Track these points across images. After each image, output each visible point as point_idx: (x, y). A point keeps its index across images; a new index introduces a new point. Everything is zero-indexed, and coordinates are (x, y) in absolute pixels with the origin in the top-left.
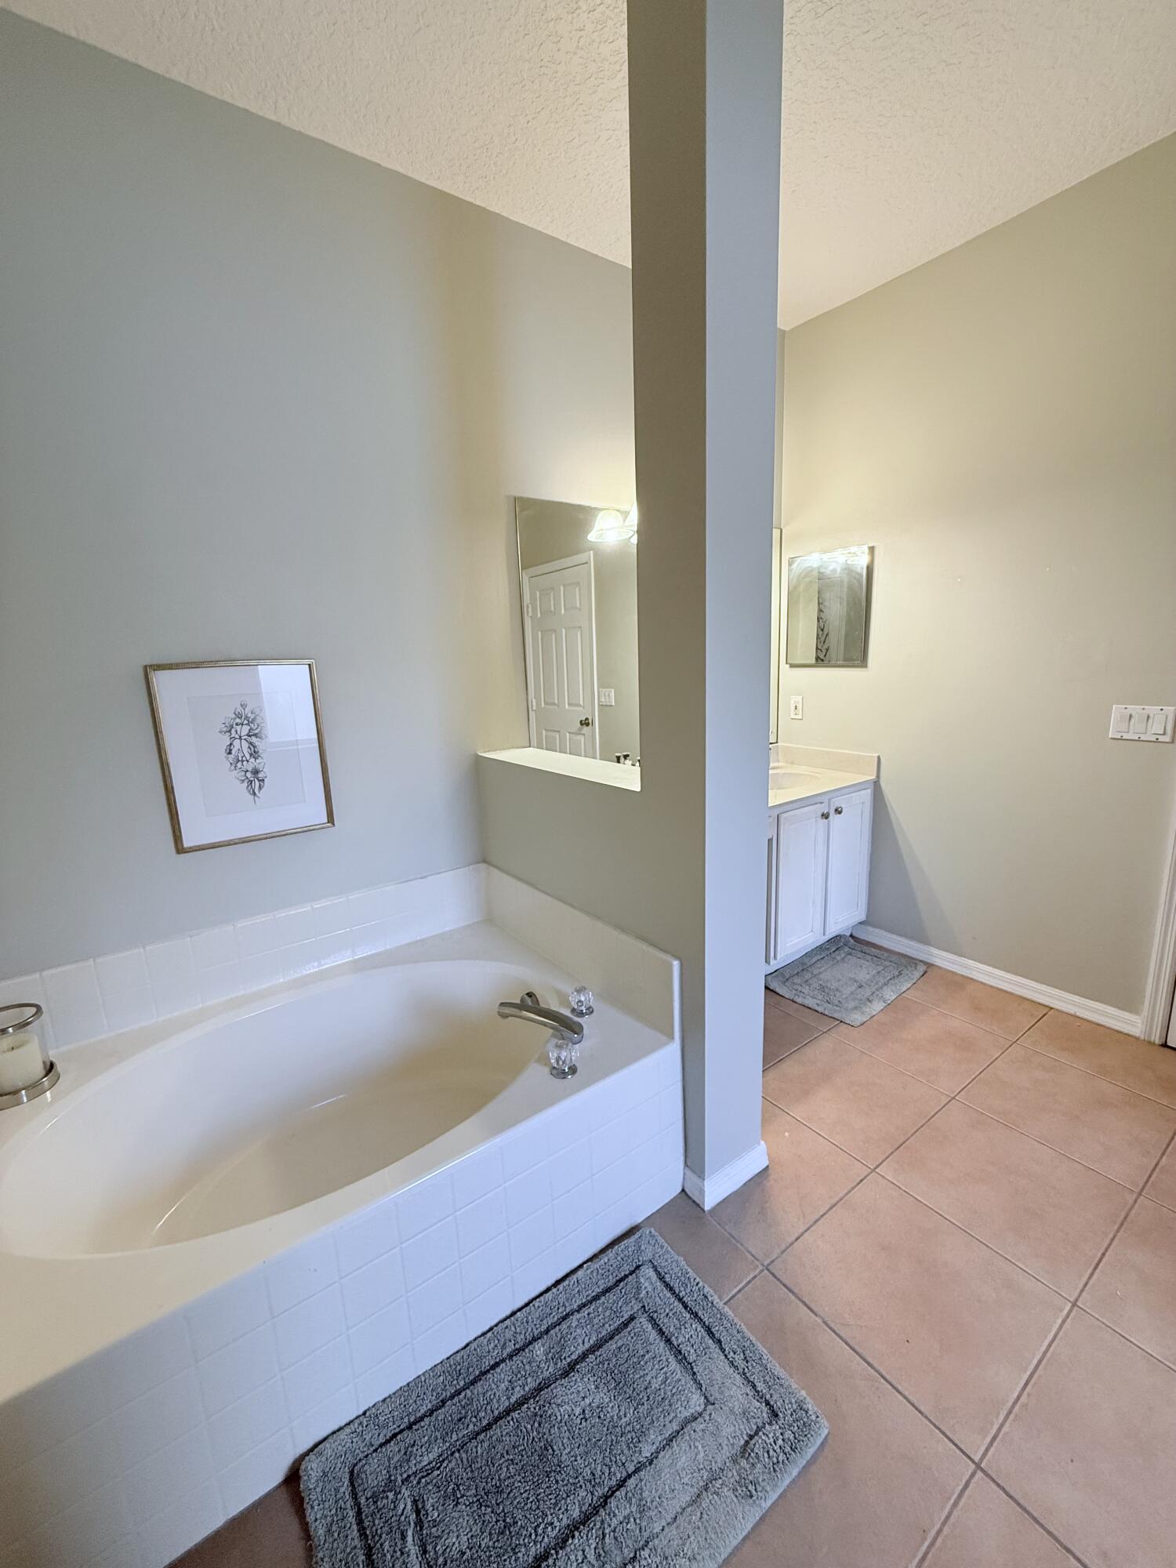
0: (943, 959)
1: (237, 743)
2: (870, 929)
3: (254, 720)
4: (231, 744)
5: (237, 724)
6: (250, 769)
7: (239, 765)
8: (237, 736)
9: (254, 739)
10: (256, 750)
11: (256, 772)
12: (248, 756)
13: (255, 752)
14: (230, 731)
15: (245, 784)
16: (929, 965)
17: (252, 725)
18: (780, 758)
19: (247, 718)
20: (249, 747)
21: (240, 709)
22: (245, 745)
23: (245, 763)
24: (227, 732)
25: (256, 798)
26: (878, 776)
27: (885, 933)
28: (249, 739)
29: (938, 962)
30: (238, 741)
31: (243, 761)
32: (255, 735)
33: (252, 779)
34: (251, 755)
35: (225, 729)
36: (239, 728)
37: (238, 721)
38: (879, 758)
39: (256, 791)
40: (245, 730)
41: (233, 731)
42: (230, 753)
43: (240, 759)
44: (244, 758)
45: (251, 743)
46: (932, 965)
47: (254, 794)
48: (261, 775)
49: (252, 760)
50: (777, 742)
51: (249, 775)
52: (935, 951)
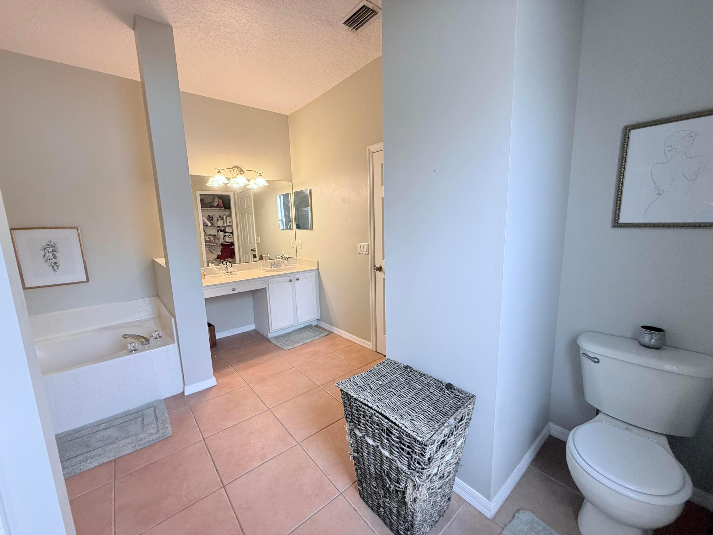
0: (336, 330)
1: (47, 254)
2: (321, 322)
3: (54, 247)
4: (45, 254)
5: (47, 248)
6: (53, 262)
7: (48, 261)
8: (47, 251)
9: (54, 253)
10: (55, 256)
11: (55, 263)
12: (52, 258)
13: (55, 257)
14: (44, 250)
15: (51, 267)
16: (331, 332)
17: (54, 248)
18: (298, 262)
19: (51, 245)
20: (53, 255)
21: (49, 243)
22: (51, 255)
23: (51, 260)
24: (43, 250)
25: (56, 272)
26: (318, 268)
27: (325, 324)
28: (52, 252)
29: (335, 332)
30: (48, 253)
31: (50, 260)
32: (55, 251)
33: (54, 265)
34: (53, 258)
35: (42, 249)
36: (48, 249)
37: (48, 246)
38: (318, 261)
39: (56, 269)
40: (51, 249)
41: (46, 250)
42: (45, 257)
43: (49, 259)
44: (50, 259)
45: (53, 254)
46: (333, 333)
47: (55, 270)
48: (57, 264)
49: (54, 259)
50: (297, 257)
51: (52, 264)
52: (334, 328)
